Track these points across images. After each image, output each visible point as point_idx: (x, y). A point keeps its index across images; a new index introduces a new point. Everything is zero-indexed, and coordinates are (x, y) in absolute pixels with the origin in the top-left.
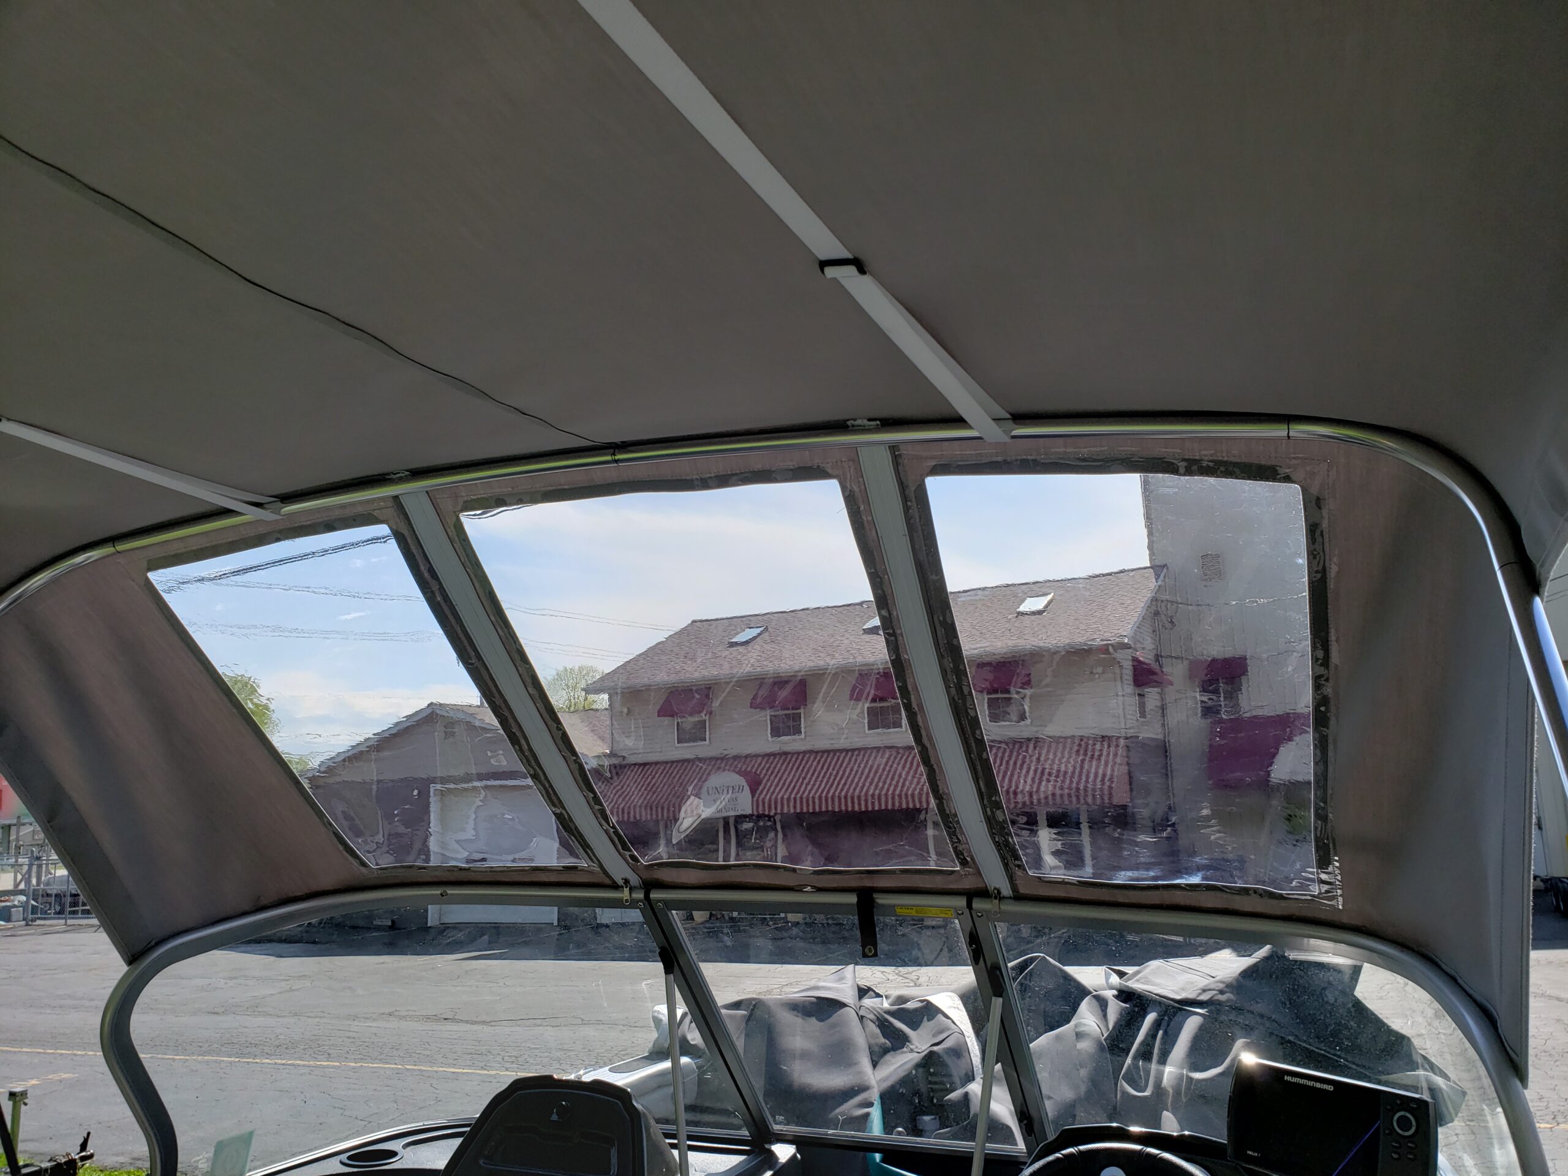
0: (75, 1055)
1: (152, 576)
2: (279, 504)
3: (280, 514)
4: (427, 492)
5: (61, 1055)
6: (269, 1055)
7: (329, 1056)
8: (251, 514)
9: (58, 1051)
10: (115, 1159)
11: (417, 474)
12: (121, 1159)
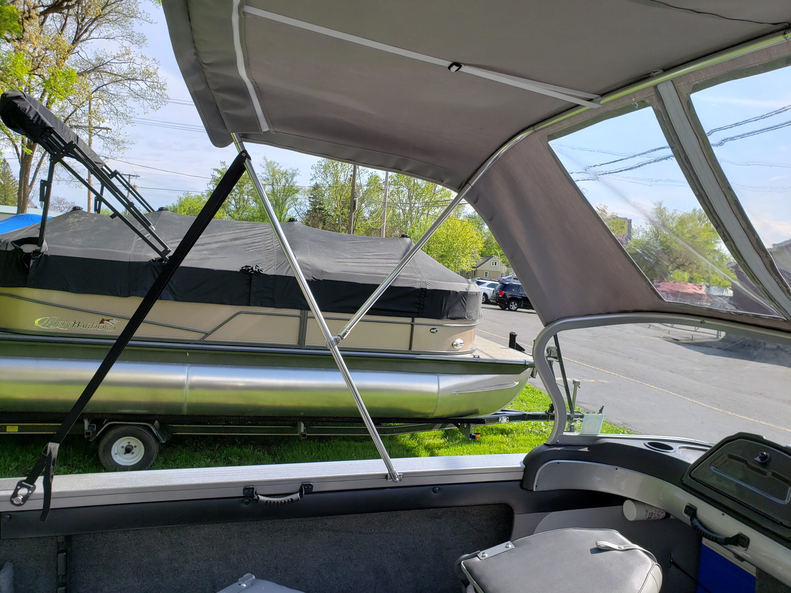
0: (611, 374)
1: (551, 143)
2: (600, 98)
3: (600, 104)
4: (672, 81)
5: (606, 372)
6: (690, 397)
7: (719, 406)
8: (588, 105)
9: (605, 371)
10: (616, 421)
11: (667, 70)
12: (619, 422)
